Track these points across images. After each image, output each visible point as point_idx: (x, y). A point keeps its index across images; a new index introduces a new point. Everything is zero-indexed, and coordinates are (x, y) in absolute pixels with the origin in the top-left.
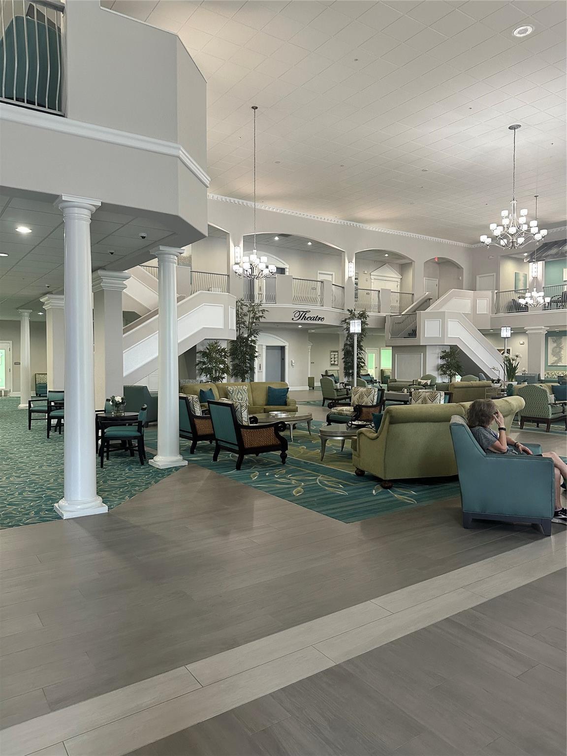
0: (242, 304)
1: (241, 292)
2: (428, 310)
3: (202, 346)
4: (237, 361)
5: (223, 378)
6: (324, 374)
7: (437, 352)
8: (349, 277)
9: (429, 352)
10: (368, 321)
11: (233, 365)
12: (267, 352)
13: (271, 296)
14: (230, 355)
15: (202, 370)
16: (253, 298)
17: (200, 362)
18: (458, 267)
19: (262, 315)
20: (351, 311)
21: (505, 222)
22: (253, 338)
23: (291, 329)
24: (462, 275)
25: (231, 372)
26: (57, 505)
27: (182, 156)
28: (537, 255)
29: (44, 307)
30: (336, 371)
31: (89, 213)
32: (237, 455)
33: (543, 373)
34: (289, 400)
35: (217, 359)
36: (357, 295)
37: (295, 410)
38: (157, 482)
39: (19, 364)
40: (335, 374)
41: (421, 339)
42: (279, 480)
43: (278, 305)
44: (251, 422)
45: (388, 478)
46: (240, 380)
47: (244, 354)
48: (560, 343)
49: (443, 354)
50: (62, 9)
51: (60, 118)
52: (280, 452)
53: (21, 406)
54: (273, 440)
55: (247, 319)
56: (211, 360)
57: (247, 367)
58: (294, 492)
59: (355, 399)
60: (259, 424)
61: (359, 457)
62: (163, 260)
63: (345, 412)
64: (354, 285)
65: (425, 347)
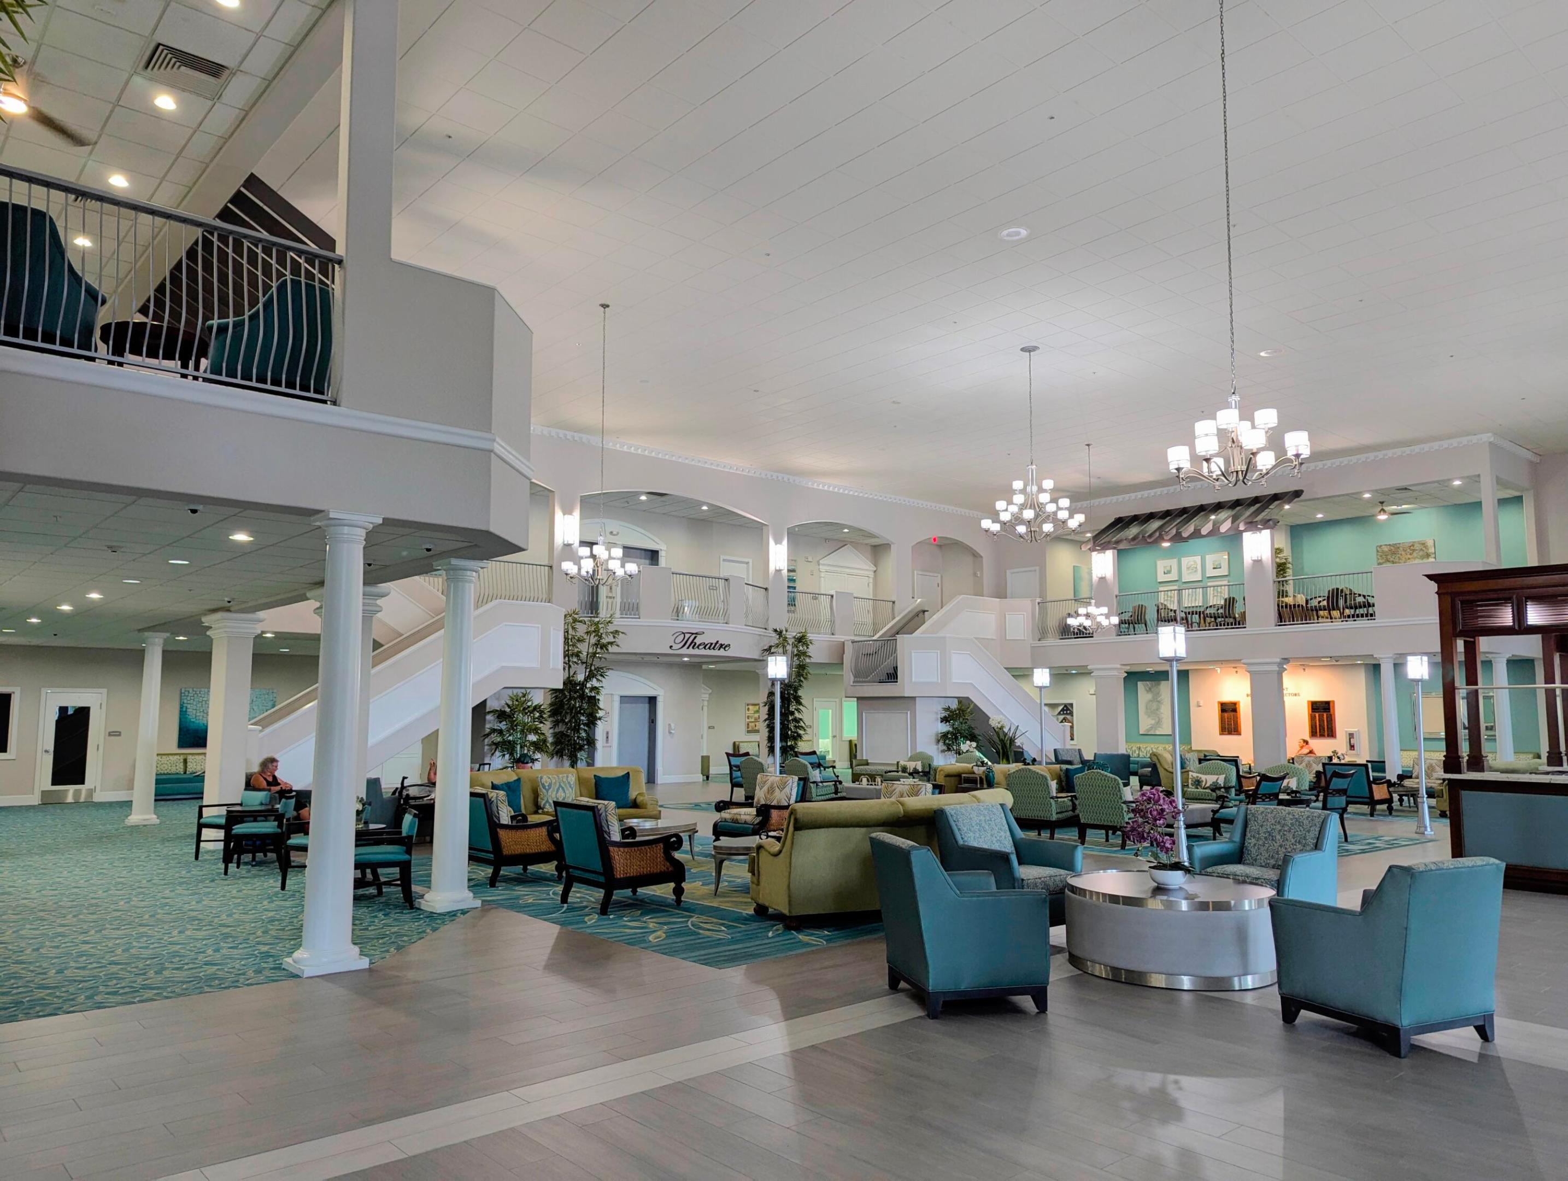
0: (575, 621)
1: (574, 600)
2: (914, 635)
3: (498, 699)
4: (561, 728)
5: (533, 761)
6: (731, 751)
7: (935, 710)
8: (776, 570)
9: (920, 708)
10: (811, 650)
11: (555, 735)
12: (621, 709)
13: (631, 606)
14: (550, 716)
15: (496, 745)
16: (597, 609)
17: (493, 731)
18: (975, 555)
19: (613, 640)
20: (780, 633)
21: (1019, 499)
22: (594, 682)
23: (670, 665)
24: (981, 569)
25: (551, 748)
26: (289, 960)
27: (497, 448)
28: (1105, 539)
29: (208, 633)
30: (754, 744)
31: (363, 533)
32: (603, 891)
33: (1122, 749)
34: (645, 798)
35: (525, 724)
36: (792, 603)
37: (657, 817)
38: (434, 930)
39: (118, 734)
40: (752, 750)
41: (906, 686)
42: (629, 924)
43: (642, 622)
44: (624, 837)
45: (794, 914)
46: (567, 763)
47: (575, 713)
48: (1158, 694)
49: (946, 714)
50: (340, 262)
51: (328, 406)
52: (672, 885)
53: (135, 818)
54: (661, 866)
55: (584, 648)
56: (513, 726)
57: (583, 740)
58: (651, 938)
59: (760, 796)
60: (638, 839)
61: (758, 884)
62: (454, 579)
63: (743, 817)
64: (786, 584)
65: (913, 699)
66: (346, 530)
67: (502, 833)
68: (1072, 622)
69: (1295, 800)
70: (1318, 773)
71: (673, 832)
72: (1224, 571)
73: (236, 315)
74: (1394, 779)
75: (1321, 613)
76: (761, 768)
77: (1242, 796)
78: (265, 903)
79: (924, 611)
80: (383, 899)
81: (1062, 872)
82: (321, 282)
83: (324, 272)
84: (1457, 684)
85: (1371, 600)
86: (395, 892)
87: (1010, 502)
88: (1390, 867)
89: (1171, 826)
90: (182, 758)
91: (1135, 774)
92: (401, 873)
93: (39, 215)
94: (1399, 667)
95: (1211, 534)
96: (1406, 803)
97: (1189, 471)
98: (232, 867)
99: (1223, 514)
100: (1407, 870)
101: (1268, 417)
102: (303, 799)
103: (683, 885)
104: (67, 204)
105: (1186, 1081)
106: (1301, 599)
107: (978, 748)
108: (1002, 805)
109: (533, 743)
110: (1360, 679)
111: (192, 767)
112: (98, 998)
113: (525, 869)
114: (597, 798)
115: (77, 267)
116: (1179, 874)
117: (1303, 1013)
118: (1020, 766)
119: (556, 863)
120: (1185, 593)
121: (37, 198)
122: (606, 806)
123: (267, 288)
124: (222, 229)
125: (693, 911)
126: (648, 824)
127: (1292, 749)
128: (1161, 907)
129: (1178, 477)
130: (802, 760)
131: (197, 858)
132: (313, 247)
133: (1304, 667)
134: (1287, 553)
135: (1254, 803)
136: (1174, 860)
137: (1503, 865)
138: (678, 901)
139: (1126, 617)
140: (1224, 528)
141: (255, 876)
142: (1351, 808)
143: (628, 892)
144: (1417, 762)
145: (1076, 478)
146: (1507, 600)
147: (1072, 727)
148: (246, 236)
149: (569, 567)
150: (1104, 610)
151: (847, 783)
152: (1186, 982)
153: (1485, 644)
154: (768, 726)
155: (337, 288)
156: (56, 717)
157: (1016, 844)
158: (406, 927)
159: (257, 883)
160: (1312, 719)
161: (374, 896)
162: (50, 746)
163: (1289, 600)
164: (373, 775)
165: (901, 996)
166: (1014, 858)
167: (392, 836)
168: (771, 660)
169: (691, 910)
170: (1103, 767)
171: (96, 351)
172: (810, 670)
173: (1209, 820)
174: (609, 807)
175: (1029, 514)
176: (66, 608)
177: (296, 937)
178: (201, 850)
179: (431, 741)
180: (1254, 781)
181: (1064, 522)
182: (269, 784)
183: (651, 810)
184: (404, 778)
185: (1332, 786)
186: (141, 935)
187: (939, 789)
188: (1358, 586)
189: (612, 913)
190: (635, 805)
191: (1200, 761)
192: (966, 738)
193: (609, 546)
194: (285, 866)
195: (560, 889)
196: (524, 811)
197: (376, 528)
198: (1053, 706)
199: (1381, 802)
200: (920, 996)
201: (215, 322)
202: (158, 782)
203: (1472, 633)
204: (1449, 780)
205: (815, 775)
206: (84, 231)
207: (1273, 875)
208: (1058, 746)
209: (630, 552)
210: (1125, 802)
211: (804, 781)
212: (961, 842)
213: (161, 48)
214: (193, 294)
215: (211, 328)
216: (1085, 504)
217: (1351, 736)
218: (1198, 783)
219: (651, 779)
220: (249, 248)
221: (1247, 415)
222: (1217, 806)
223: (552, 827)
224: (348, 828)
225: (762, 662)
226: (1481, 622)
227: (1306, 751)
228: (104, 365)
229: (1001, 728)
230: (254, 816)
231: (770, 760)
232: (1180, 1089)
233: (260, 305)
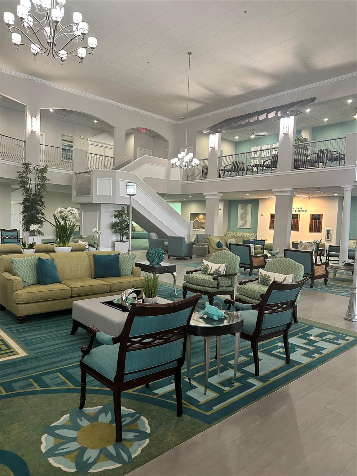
7: (111, 211)
9: (103, 208)
18: (166, 141)
24: (168, 148)
41: (93, 197)
48: (246, 210)
49: (117, 213)
65: (100, 204)
160: (311, 223)
217: (328, 231)
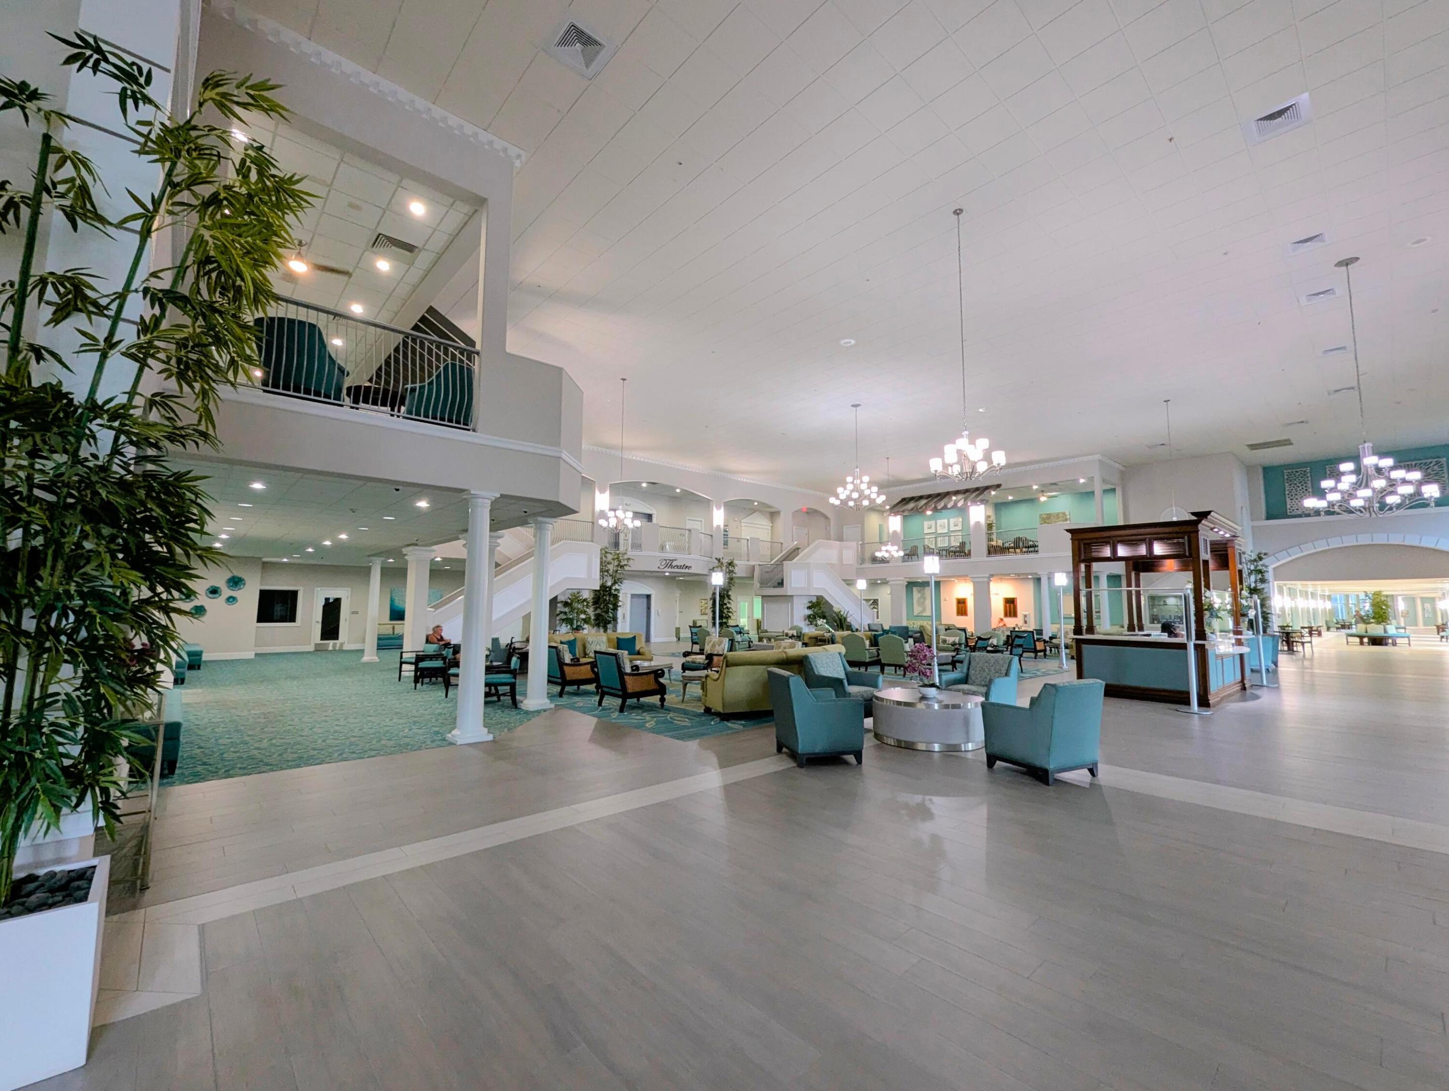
0: (606, 552)
1: (605, 542)
2: (794, 561)
3: (564, 595)
4: (599, 611)
5: (583, 629)
6: (692, 625)
7: (804, 602)
8: (717, 526)
10: (736, 570)
11: (595, 615)
12: (631, 601)
13: (637, 544)
14: (592, 605)
15: (563, 620)
16: (618, 546)
17: (561, 612)
18: (826, 518)
19: (627, 563)
20: (719, 560)
21: (850, 487)
22: (617, 586)
23: (658, 578)
24: (830, 526)
25: (593, 622)
26: (449, 735)
27: (563, 456)
28: (896, 509)
29: (406, 557)
30: (705, 621)
31: (489, 502)
32: (621, 700)
33: (904, 624)
34: (644, 650)
35: (578, 609)
36: (726, 543)
37: (651, 660)
38: (529, 720)
39: (357, 613)
40: (704, 624)
41: (788, 590)
42: (635, 717)
43: (644, 553)
44: (633, 670)
45: (726, 711)
46: (602, 630)
47: (606, 603)
48: (924, 594)
49: (810, 605)
50: (478, 353)
51: (471, 433)
52: (659, 696)
53: (366, 659)
54: (653, 686)
55: (611, 568)
56: (572, 610)
57: (610, 617)
58: (647, 725)
59: (708, 649)
60: (640, 672)
61: (706, 696)
62: (540, 528)
63: (698, 661)
64: (723, 533)
65: (792, 596)
66: (480, 500)
67: (566, 668)
68: (878, 554)
69: (996, 650)
70: (1008, 636)
71: (659, 668)
72: (959, 528)
73: (420, 382)
74: (1047, 639)
75: (1010, 550)
76: (708, 634)
77: (968, 648)
78: (437, 705)
79: (798, 549)
80: (500, 703)
81: (871, 689)
82: (467, 364)
83: (469, 359)
84: (1081, 588)
85: (1036, 544)
86: (507, 699)
87: (845, 489)
88: (1045, 685)
89: (929, 665)
90: (391, 626)
91: (911, 637)
92: (511, 689)
93: (312, 326)
94: (1050, 579)
95: (952, 507)
96: (1053, 652)
97: (942, 472)
98: (419, 685)
99: (960, 497)
100: (1054, 686)
101: (983, 443)
102: (456, 649)
103: (665, 696)
104: (328, 322)
105: (936, 799)
106: (1000, 543)
107: (827, 623)
108: (840, 653)
109: (583, 620)
110: (1030, 586)
111: (396, 632)
112: (344, 756)
113: (578, 688)
114: (618, 649)
115: (333, 356)
116: (934, 689)
117: (998, 762)
118: (850, 632)
119: (595, 684)
120: (939, 539)
121: (311, 317)
122: (622, 653)
123: (438, 367)
124: (413, 335)
125: (670, 711)
126: (646, 664)
127: (994, 624)
128: (924, 707)
129: (934, 477)
130: (731, 629)
131: (400, 680)
132: (463, 345)
133: (1001, 579)
134: (993, 518)
135: (974, 651)
136: (931, 682)
137: (1104, 683)
138: (662, 705)
139: (907, 552)
140: (960, 504)
141: (431, 690)
142: (1025, 655)
143: (635, 700)
144: (1060, 630)
145: (882, 477)
146: (1107, 543)
147: (878, 612)
148: (426, 339)
149: (603, 523)
150: (896, 548)
151: (756, 642)
152: (937, 747)
153: (1095, 566)
154: (712, 611)
155: (476, 368)
156: (323, 604)
157: (846, 674)
158: (513, 718)
159: (432, 694)
160: (1005, 607)
161: (496, 702)
162: (320, 619)
163: (994, 543)
164: (495, 636)
165: (784, 756)
166: (845, 682)
167: (505, 669)
168: (714, 574)
169: (669, 710)
170: (894, 633)
171: (344, 401)
172: (736, 580)
173: (950, 661)
174: (624, 654)
175: (855, 495)
176: (328, 543)
177: (453, 723)
178: (402, 676)
179: (527, 618)
180: (974, 641)
181: (874, 500)
182: (439, 640)
183: (648, 656)
184: (512, 638)
185: (1015, 643)
186: (370, 721)
187: (805, 645)
188: (1030, 536)
189: (626, 711)
190: (639, 653)
191: (946, 630)
192: (820, 618)
193: (625, 511)
194: (447, 685)
195: (597, 698)
196: (578, 656)
197: (497, 499)
198: (867, 600)
199: (1040, 651)
200: (793, 755)
201: (409, 386)
202: (379, 639)
203: (1090, 561)
204: (1077, 639)
205: (738, 638)
206: (338, 336)
207: (984, 690)
208: (870, 622)
209: (637, 515)
210: (906, 652)
211: (732, 641)
212: (817, 673)
213: (381, 236)
214: (397, 371)
215: (407, 389)
216: (885, 490)
217: (1025, 616)
218: (944, 641)
219: (648, 640)
220: (428, 346)
221: (972, 442)
222: (954, 654)
223: (593, 665)
224: (482, 664)
225: (708, 575)
226: (1094, 554)
227: (1001, 624)
228: (348, 409)
229: (840, 612)
230: (430, 657)
231: (713, 630)
232: (933, 803)
233: (434, 377)
